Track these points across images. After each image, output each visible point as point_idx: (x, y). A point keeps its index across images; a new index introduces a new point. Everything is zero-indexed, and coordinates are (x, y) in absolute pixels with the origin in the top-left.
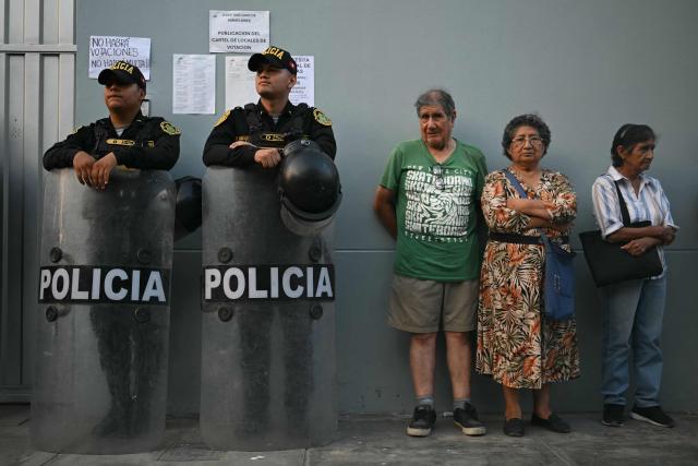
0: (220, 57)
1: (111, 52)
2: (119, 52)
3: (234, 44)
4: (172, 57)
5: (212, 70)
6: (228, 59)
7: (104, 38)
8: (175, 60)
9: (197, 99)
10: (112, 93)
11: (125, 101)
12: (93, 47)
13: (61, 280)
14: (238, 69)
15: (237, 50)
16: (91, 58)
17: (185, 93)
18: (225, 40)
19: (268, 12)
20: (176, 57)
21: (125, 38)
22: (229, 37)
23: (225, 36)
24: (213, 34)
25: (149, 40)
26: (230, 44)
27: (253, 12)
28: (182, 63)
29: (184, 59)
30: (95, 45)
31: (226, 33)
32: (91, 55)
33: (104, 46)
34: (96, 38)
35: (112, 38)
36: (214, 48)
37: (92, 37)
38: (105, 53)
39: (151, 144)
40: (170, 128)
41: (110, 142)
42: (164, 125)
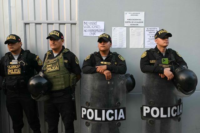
0: (128, 28)
1: (91, 27)
2: (93, 27)
3: (132, 23)
5: (125, 33)
6: (130, 28)
7: (88, 22)
8: (113, 29)
9: (120, 43)
12: (85, 25)
13: (90, 113)
14: (134, 32)
15: (134, 26)
16: (84, 29)
17: (116, 41)
18: (130, 22)
19: (144, 12)
20: (113, 28)
21: (96, 22)
22: (131, 21)
23: (129, 21)
24: (126, 20)
25: (104, 22)
26: (131, 23)
27: (139, 12)
28: (115, 30)
29: (116, 29)
30: (85, 24)
31: (130, 20)
32: (84, 28)
33: (88, 25)
34: (85, 22)
35: (91, 22)
36: (126, 25)
37: (84, 21)
38: (89, 27)
39: (116, 63)
40: (122, 58)
41: (102, 63)
42: (120, 56)
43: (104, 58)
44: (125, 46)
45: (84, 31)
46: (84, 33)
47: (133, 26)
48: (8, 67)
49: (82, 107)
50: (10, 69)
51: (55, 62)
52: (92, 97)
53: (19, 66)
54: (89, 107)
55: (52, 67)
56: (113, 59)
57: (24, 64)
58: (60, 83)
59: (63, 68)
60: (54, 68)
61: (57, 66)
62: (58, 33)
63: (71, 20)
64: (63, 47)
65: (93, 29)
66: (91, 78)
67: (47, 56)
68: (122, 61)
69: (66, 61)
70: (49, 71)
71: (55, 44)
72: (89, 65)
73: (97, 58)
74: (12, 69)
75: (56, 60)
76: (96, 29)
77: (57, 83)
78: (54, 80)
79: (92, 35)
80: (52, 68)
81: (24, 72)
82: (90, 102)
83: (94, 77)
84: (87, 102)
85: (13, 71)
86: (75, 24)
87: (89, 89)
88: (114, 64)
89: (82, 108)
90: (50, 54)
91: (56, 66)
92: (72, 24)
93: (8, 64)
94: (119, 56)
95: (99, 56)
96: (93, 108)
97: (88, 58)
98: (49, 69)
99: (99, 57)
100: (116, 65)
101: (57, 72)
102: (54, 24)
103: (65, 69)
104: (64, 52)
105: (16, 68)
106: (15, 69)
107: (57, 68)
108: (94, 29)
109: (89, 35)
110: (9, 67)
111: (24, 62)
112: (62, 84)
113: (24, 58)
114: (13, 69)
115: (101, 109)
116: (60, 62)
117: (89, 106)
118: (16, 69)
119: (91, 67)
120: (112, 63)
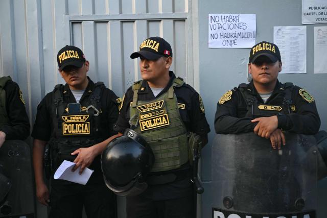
0: (310, 27)
1: (226, 26)
2: (231, 26)
3: (321, 16)
4: (273, 29)
5: (303, 39)
6: (316, 28)
7: (219, 15)
8: (275, 32)
9: (292, 62)
10: (263, 71)
11: (272, 77)
12: (211, 23)
14: (324, 37)
15: (323, 22)
16: (210, 32)
18: (314, 14)
20: (276, 28)
21: (236, 15)
22: (317, 11)
23: (314, 11)
24: (305, 9)
25: (255, 16)
26: (318, 17)
28: (280, 34)
29: (282, 30)
30: (213, 21)
31: (315, 8)
32: (210, 29)
33: (220, 22)
34: (213, 15)
35: (226, 15)
36: (305, 20)
37: (210, 15)
38: (221, 27)
39: (293, 108)
40: (306, 96)
41: (261, 107)
42: (302, 93)
43: (265, 98)
44: (303, 69)
45: (210, 35)
46: (210, 41)
47: (321, 21)
48: (64, 118)
49: (214, 209)
50: (68, 124)
51: (158, 107)
52: (238, 187)
53: (86, 117)
54: (232, 209)
55: (152, 119)
56: (288, 99)
57: (96, 113)
58: (171, 155)
59: (177, 120)
60: (159, 122)
61: (165, 117)
62: (156, 44)
63: (174, 11)
64: (171, 73)
65: (230, 31)
66: (236, 143)
67: (135, 95)
68: (307, 102)
69: (183, 106)
70: (146, 127)
71: (150, 69)
72: (229, 115)
73: (248, 98)
74: (71, 123)
75: (161, 103)
76: (239, 31)
77: (165, 156)
78: (157, 149)
79: (229, 46)
80: (153, 122)
81: (97, 130)
82: (232, 197)
83: (242, 141)
84: (226, 199)
85: (75, 128)
86: (183, 20)
87: (229, 170)
88: (291, 109)
89: (215, 211)
90: (142, 89)
91: (162, 117)
92: (175, 20)
93: (63, 111)
94: (300, 91)
95: (253, 93)
96: (240, 211)
97: (228, 99)
98: (146, 125)
99: (253, 95)
100: (294, 112)
101: (164, 130)
102: (136, 21)
103: (182, 124)
104: (174, 85)
105: (82, 121)
106: (78, 123)
107: (164, 122)
108: (233, 31)
109: (221, 46)
110: (66, 118)
111: (96, 109)
112: (175, 158)
113: (96, 100)
114: (75, 123)
115: (261, 214)
116: (169, 108)
117: (231, 207)
118: (81, 123)
119: (235, 119)
120: (286, 107)
